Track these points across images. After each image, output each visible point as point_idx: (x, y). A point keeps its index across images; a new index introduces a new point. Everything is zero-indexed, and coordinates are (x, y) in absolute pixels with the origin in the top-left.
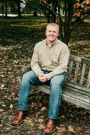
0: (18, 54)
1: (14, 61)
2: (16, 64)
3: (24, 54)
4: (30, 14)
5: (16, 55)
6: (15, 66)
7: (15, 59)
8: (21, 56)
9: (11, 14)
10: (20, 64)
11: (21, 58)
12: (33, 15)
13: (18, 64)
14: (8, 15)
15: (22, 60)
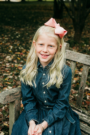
0: (15, 47)
1: (8, 57)
2: (9, 62)
3: (23, 46)
5: (11, 47)
6: (8, 64)
8: (18, 49)
10: (16, 61)
11: (17, 51)
13: (12, 62)
15: (19, 56)
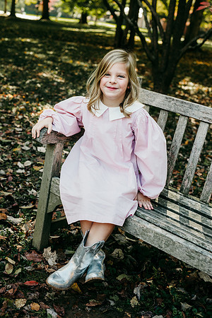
4: (72, 18)
9: (24, 13)
12: (77, 21)
14: (18, 15)
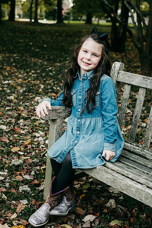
1: (37, 98)
3: (60, 86)
5: (42, 86)
7: (39, 94)
14: (40, 21)
